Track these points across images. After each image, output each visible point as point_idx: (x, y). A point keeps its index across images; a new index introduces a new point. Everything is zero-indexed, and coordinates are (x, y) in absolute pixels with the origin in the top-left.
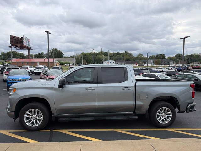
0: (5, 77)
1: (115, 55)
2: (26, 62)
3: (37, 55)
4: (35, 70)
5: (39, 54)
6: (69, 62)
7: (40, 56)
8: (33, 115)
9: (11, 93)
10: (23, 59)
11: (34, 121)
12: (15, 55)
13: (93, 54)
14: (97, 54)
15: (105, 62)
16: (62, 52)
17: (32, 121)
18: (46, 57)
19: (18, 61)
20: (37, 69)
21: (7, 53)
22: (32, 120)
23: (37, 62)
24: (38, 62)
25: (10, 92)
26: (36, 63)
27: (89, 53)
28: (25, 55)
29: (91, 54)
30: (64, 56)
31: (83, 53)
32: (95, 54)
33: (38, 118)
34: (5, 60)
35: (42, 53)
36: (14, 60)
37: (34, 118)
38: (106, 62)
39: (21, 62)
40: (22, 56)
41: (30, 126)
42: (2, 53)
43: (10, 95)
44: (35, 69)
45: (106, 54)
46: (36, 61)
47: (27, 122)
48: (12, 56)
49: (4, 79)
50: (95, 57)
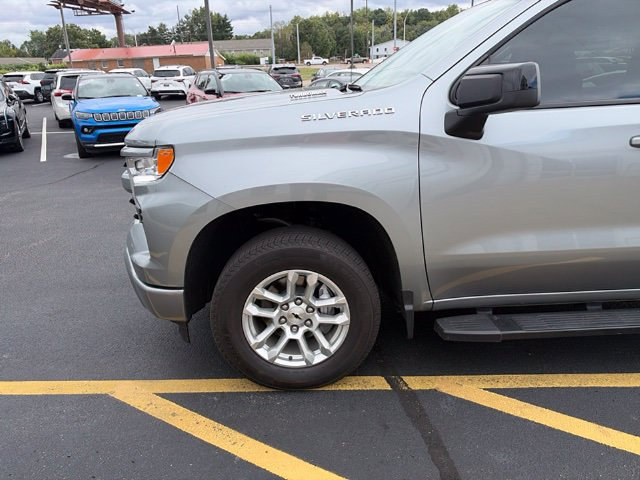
0: (62, 108)
1: (412, 18)
2: (115, 60)
3: (145, 34)
4: (153, 81)
5: (152, 31)
6: (254, 53)
7: (154, 37)
8: (292, 305)
9: (140, 180)
10: (106, 50)
11: (299, 336)
12: (77, 38)
13: (333, 21)
14: (346, 21)
15: (377, 47)
16: (225, 19)
17: (289, 335)
18: (177, 41)
19: (89, 59)
20: (161, 80)
21: (48, 33)
22: (287, 328)
23: (152, 58)
24: (156, 57)
25: (133, 170)
26: (147, 63)
27: (317, 18)
28: (108, 39)
29: (324, 19)
30: (234, 35)
31: (296, 19)
32: (340, 19)
33: (318, 319)
34: (48, 56)
35: (162, 28)
36: (77, 54)
37: (296, 321)
38: (381, 47)
39: (99, 61)
40: (99, 42)
41: (278, 361)
42: (32, 32)
43: (142, 190)
44: (153, 78)
45: (380, 18)
46: (145, 56)
47: (260, 345)
48: (67, 42)
49: (61, 118)
50: (341, 29)
